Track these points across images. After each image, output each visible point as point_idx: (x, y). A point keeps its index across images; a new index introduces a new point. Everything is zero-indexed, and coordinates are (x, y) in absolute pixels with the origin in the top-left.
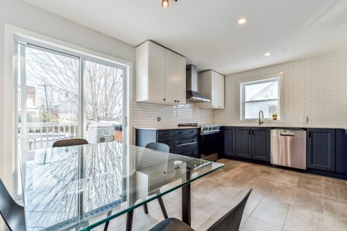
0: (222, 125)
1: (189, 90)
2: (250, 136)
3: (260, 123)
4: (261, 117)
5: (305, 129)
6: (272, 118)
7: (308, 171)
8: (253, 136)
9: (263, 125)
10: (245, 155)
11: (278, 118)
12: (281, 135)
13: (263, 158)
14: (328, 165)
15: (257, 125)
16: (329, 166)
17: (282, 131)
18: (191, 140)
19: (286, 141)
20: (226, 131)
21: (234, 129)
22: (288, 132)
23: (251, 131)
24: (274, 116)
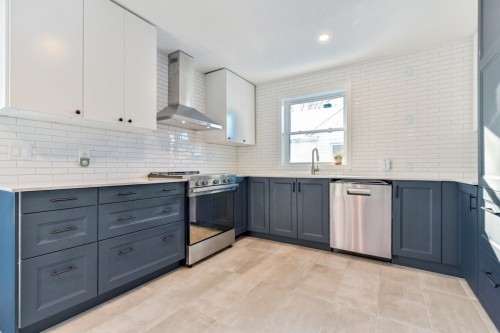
0: (247, 175)
1: (174, 102)
2: (294, 194)
3: (315, 170)
4: (315, 161)
5: (390, 182)
6: (334, 161)
7: (394, 260)
8: (300, 195)
9: (318, 175)
10: (287, 232)
11: (344, 161)
12: (348, 193)
13: (317, 236)
14: (428, 251)
15: (308, 174)
16: (431, 253)
17: (350, 186)
18: (161, 209)
19: (356, 203)
20: (252, 185)
21: (267, 182)
22: (359, 188)
23: (296, 185)
24: (336, 158)
